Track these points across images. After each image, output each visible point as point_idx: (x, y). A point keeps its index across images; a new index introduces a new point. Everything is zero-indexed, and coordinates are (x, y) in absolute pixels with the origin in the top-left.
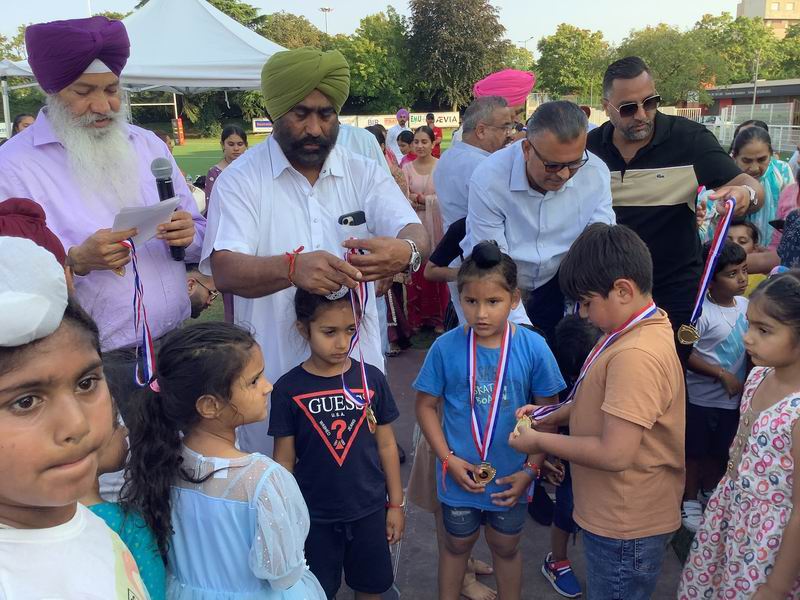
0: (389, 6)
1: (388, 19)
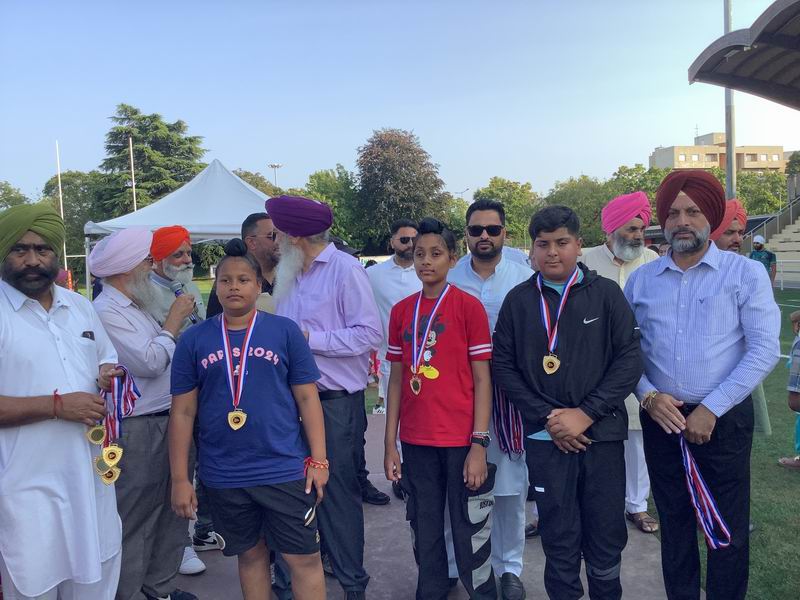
0: (338, 164)
1: (337, 175)
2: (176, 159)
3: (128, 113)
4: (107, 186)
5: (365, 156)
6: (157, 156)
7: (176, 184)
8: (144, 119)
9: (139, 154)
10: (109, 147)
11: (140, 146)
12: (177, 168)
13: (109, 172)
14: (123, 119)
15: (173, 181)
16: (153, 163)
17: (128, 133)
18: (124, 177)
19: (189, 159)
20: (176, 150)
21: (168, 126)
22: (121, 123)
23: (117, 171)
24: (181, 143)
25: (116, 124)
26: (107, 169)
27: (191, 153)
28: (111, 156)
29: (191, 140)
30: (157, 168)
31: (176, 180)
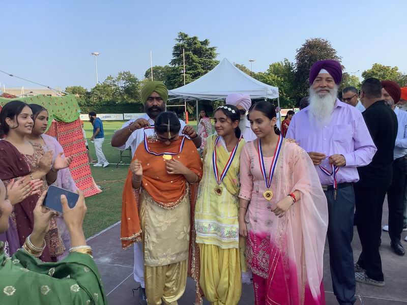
0: (285, 59)
1: (284, 64)
2: (204, 59)
3: (183, 36)
4: (172, 73)
5: (300, 53)
6: (195, 58)
7: (204, 71)
8: (190, 39)
9: (187, 57)
10: (174, 54)
11: (188, 53)
12: (204, 63)
13: (173, 66)
14: (181, 40)
15: (202, 70)
16: (193, 61)
17: (183, 46)
18: (180, 68)
19: (210, 58)
20: (204, 54)
21: (201, 42)
22: (179, 42)
23: (177, 65)
24: (207, 50)
25: (177, 42)
26: (172, 65)
27: (211, 56)
28: (175, 58)
29: (211, 49)
30: (195, 64)
31: (204, 69)
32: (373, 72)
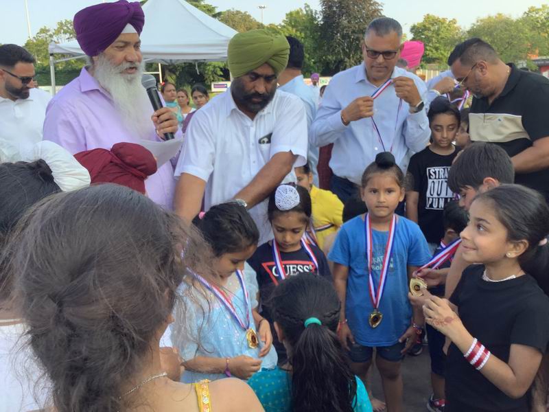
0: (306, 4)
1: (305, 13)
32: (424, 26)
